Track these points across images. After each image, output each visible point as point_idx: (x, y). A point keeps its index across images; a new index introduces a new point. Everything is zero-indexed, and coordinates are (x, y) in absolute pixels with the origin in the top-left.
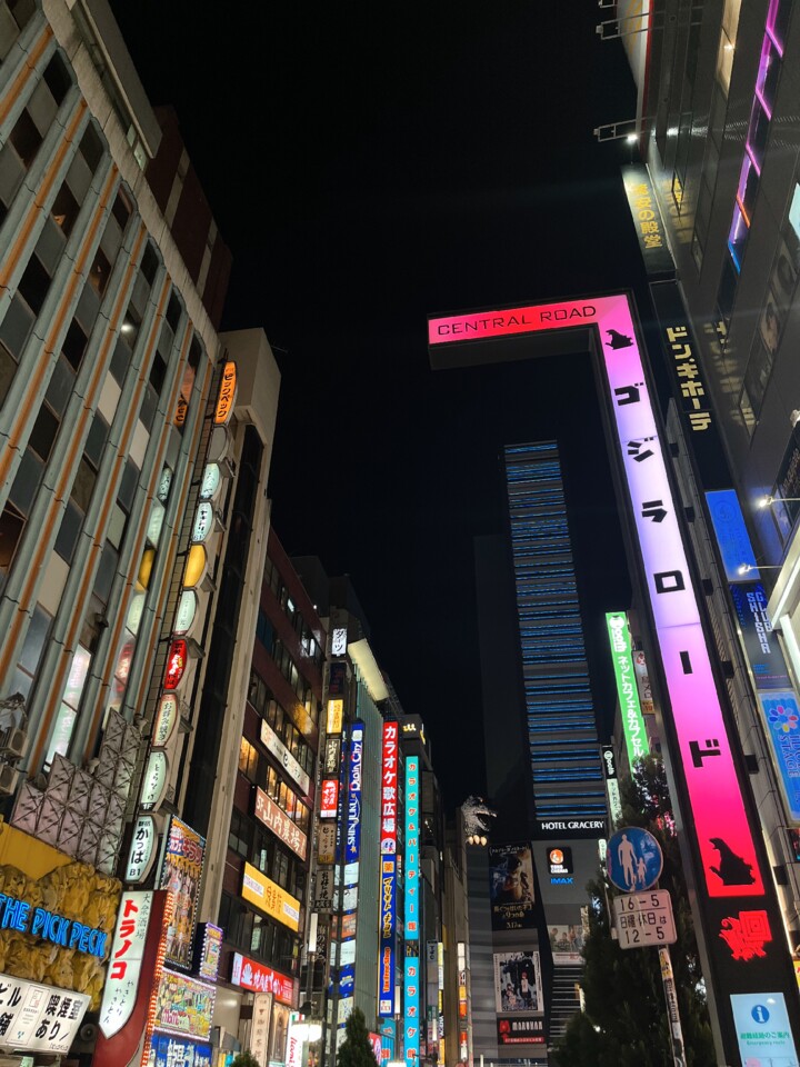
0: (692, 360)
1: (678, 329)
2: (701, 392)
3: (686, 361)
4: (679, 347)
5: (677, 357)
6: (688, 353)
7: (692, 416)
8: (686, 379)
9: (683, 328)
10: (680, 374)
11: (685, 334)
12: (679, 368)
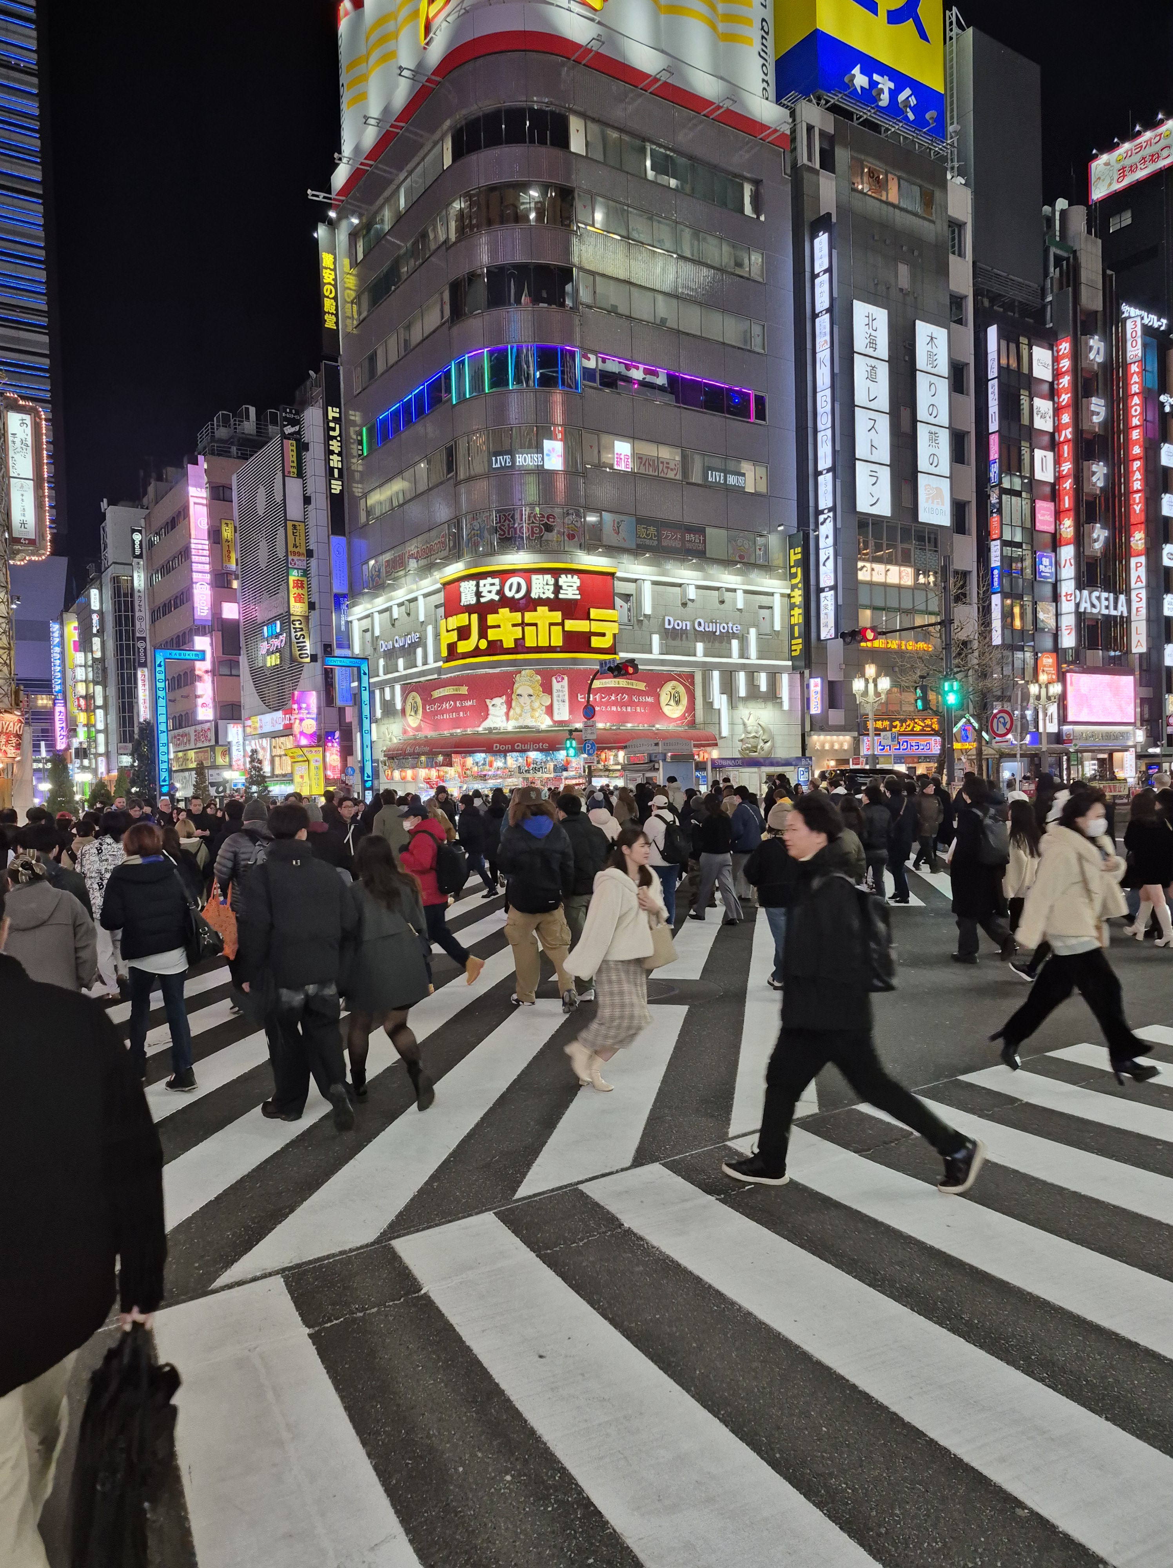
0: (339, 439)
1: (334, 409)
2: (340, 466)
3: (335, 438)
4: (332, 425)
5: (332, 433)
6: (337, 433)
7: (333, 482)
8: (332, 452)
9: (338, 410)
10: (331, 448)
11: (337, 415)
12: (331, 442)
